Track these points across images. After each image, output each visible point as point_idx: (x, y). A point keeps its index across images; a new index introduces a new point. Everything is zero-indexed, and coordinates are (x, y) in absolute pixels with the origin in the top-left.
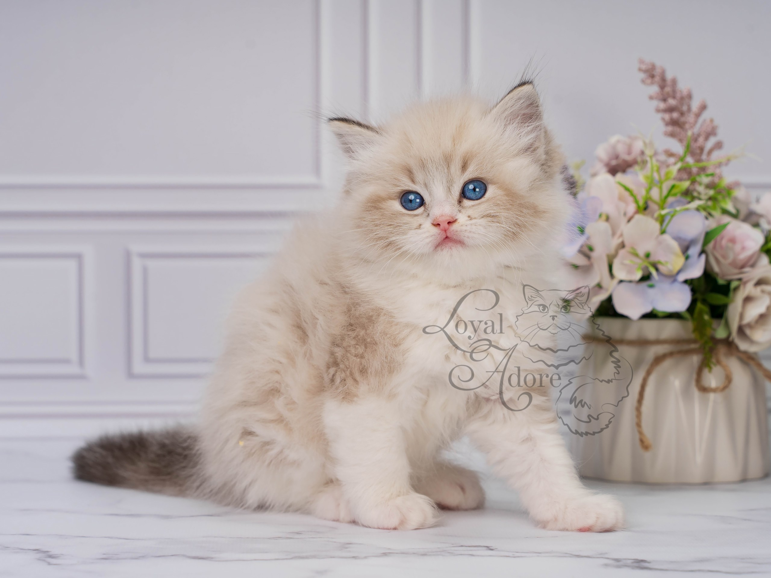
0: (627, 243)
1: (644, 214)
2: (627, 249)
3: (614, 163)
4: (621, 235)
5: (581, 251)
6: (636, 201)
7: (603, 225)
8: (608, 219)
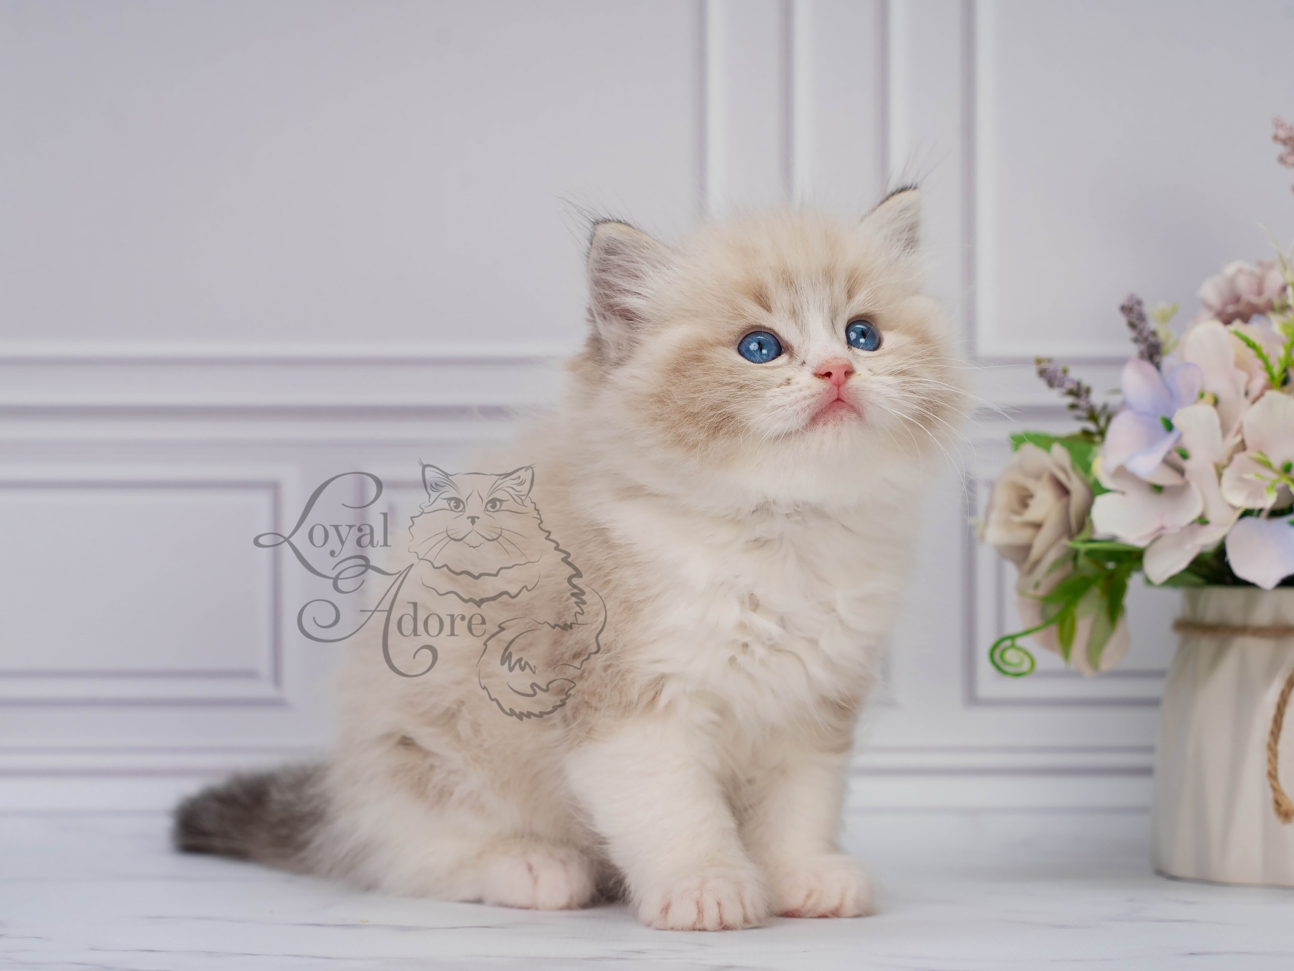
0: (1248, 443)
1: (1282, 391)
2: (1251, 453)
3: (1231, 309)
4: (1239, 431)
5: (1167, 462)
6: (1268, 368)
7: (1205, 410)
8: (1216, 402)
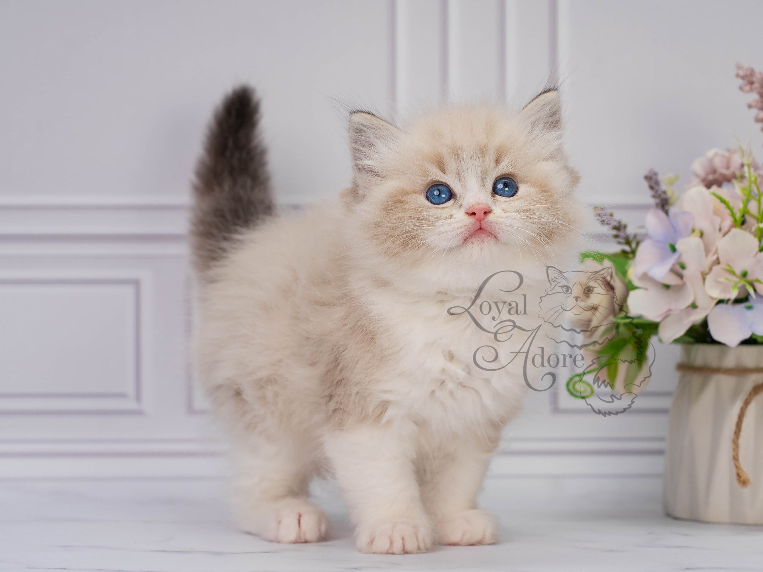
0: (721, 260)
1: (741, 229)
2: (723, 265)
3: (711, 177)
4: (716, 252)
5: (673, 271)
6: (733, 215)
7: (694, 240)
8: (702, 235)
